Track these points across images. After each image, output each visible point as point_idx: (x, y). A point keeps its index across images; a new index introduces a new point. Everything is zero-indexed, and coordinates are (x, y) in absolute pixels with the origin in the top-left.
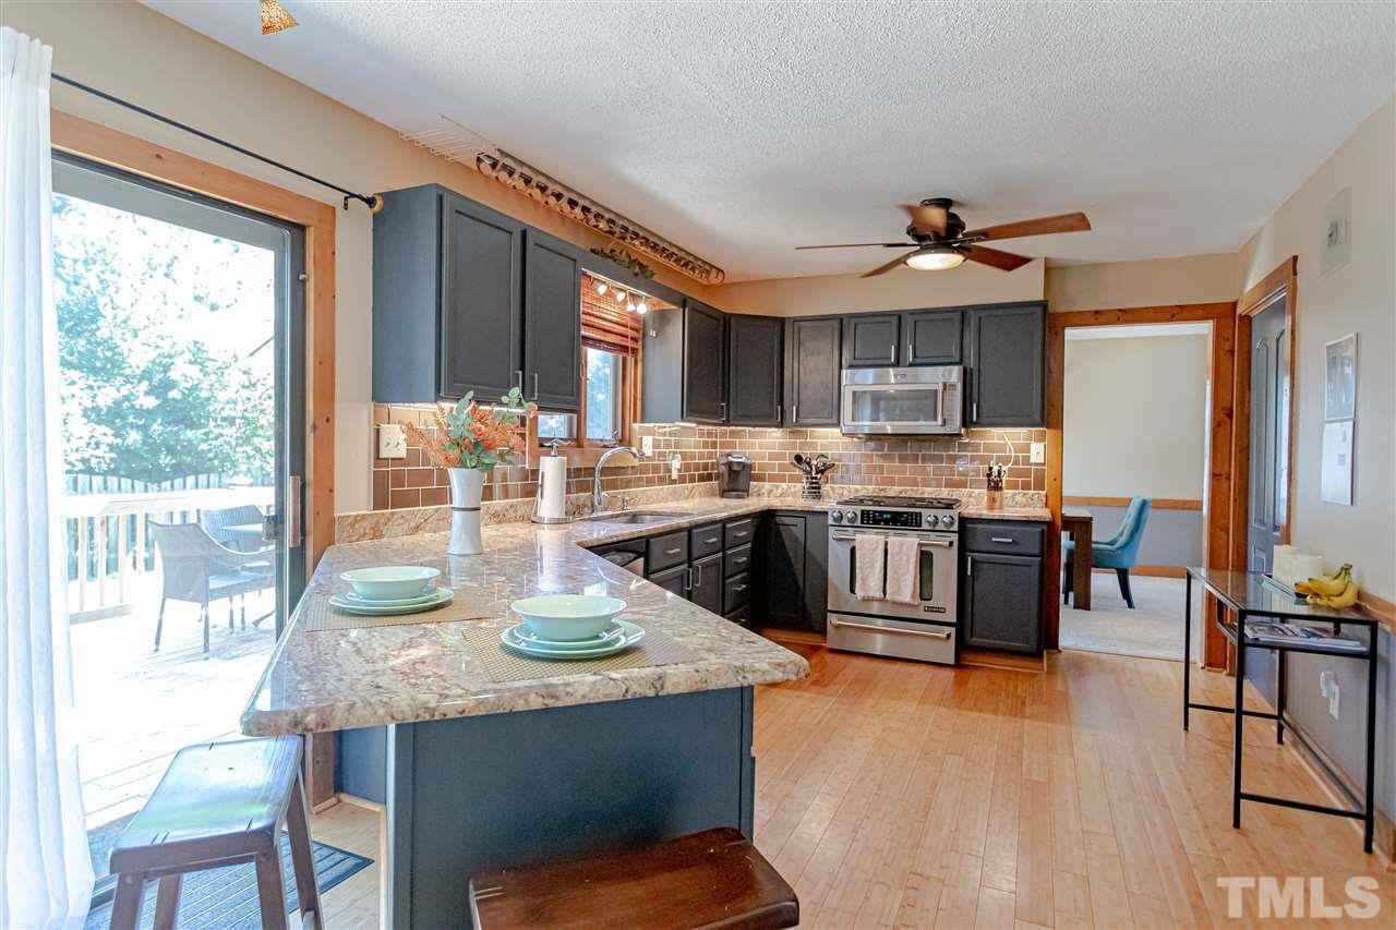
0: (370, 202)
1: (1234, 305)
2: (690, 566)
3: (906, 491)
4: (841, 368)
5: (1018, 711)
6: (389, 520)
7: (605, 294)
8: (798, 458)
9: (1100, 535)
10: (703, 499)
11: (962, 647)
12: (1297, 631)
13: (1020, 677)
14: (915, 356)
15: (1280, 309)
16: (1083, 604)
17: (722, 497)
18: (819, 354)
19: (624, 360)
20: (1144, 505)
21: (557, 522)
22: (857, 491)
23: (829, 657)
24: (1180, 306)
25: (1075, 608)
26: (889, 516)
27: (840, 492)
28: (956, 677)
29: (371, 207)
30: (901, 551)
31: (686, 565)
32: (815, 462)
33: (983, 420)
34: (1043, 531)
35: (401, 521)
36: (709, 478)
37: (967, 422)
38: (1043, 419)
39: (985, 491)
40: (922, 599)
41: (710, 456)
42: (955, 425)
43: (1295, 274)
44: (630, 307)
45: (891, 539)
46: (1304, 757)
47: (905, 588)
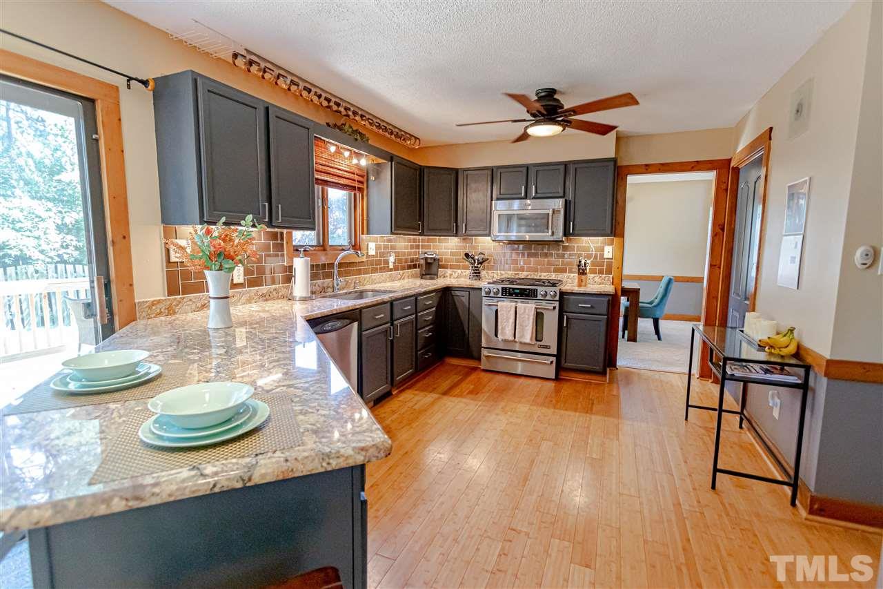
0: (145, 83)
1: (729, 161)
2: (392, 324)
3: (531, 275)
4: (492, 200)
5: (589, 410)
6: (180, 302)
7: (336, 152)
8: (467, 255)
9: (644, 298)
10: (410, 280)
11: (559, 368)
12: (758, 370)
13: (593, 386)
14: (536, 192)
15: (759, 163)
16: (633, 338)
17: (422, 278)
18: (479, 191)
19: (355, 195)
20: (670, 281)
21: (304, 300)
22: (502, 275)
23: (483, 374)
24: (697, 161)
25: (628, 340)
26: (518, 291)
27: (492, 275)
28: (555, 386)
29: (146, 87)
30: (525, 312)
31: (389, 324)
32: (476, 257)
33: (576, 232)
34: (609, 300)
35: (191, 303)
36: (415, 266)
37: (566, 233)
38: (611, 232)
39: (577, 275)
40: (537, 340)
41: (415, 253)
42: (559, 235)
43: (770, 139)
44: (355, 161)
45: (519, 305)
46: (754, 438)
47: (527, 335)
